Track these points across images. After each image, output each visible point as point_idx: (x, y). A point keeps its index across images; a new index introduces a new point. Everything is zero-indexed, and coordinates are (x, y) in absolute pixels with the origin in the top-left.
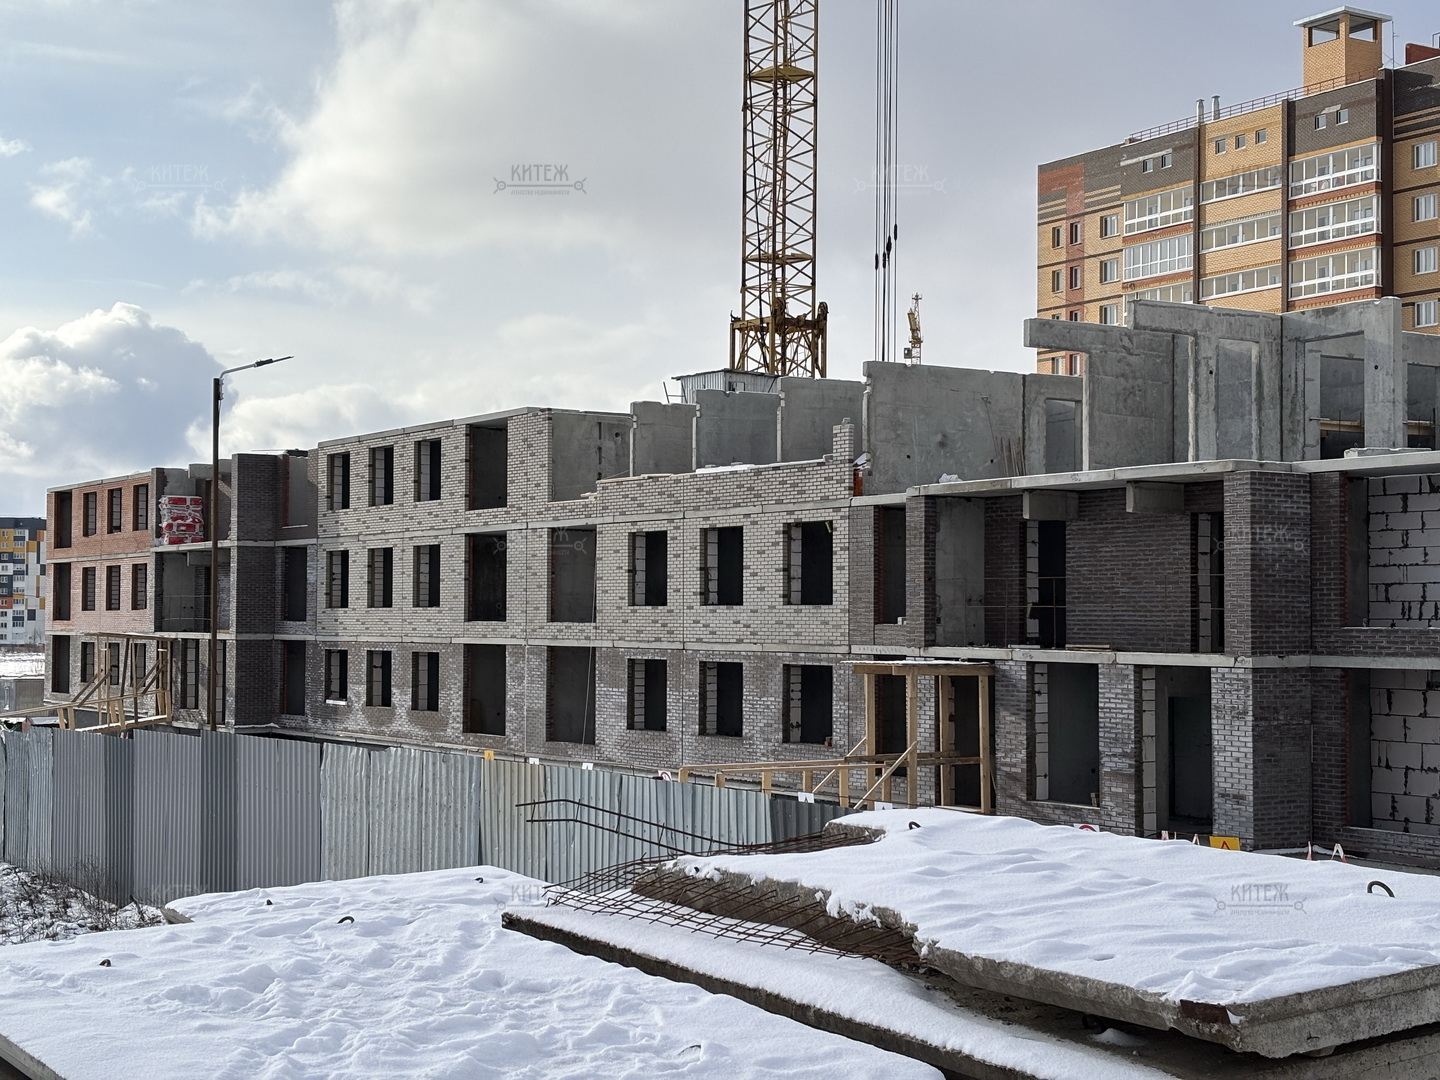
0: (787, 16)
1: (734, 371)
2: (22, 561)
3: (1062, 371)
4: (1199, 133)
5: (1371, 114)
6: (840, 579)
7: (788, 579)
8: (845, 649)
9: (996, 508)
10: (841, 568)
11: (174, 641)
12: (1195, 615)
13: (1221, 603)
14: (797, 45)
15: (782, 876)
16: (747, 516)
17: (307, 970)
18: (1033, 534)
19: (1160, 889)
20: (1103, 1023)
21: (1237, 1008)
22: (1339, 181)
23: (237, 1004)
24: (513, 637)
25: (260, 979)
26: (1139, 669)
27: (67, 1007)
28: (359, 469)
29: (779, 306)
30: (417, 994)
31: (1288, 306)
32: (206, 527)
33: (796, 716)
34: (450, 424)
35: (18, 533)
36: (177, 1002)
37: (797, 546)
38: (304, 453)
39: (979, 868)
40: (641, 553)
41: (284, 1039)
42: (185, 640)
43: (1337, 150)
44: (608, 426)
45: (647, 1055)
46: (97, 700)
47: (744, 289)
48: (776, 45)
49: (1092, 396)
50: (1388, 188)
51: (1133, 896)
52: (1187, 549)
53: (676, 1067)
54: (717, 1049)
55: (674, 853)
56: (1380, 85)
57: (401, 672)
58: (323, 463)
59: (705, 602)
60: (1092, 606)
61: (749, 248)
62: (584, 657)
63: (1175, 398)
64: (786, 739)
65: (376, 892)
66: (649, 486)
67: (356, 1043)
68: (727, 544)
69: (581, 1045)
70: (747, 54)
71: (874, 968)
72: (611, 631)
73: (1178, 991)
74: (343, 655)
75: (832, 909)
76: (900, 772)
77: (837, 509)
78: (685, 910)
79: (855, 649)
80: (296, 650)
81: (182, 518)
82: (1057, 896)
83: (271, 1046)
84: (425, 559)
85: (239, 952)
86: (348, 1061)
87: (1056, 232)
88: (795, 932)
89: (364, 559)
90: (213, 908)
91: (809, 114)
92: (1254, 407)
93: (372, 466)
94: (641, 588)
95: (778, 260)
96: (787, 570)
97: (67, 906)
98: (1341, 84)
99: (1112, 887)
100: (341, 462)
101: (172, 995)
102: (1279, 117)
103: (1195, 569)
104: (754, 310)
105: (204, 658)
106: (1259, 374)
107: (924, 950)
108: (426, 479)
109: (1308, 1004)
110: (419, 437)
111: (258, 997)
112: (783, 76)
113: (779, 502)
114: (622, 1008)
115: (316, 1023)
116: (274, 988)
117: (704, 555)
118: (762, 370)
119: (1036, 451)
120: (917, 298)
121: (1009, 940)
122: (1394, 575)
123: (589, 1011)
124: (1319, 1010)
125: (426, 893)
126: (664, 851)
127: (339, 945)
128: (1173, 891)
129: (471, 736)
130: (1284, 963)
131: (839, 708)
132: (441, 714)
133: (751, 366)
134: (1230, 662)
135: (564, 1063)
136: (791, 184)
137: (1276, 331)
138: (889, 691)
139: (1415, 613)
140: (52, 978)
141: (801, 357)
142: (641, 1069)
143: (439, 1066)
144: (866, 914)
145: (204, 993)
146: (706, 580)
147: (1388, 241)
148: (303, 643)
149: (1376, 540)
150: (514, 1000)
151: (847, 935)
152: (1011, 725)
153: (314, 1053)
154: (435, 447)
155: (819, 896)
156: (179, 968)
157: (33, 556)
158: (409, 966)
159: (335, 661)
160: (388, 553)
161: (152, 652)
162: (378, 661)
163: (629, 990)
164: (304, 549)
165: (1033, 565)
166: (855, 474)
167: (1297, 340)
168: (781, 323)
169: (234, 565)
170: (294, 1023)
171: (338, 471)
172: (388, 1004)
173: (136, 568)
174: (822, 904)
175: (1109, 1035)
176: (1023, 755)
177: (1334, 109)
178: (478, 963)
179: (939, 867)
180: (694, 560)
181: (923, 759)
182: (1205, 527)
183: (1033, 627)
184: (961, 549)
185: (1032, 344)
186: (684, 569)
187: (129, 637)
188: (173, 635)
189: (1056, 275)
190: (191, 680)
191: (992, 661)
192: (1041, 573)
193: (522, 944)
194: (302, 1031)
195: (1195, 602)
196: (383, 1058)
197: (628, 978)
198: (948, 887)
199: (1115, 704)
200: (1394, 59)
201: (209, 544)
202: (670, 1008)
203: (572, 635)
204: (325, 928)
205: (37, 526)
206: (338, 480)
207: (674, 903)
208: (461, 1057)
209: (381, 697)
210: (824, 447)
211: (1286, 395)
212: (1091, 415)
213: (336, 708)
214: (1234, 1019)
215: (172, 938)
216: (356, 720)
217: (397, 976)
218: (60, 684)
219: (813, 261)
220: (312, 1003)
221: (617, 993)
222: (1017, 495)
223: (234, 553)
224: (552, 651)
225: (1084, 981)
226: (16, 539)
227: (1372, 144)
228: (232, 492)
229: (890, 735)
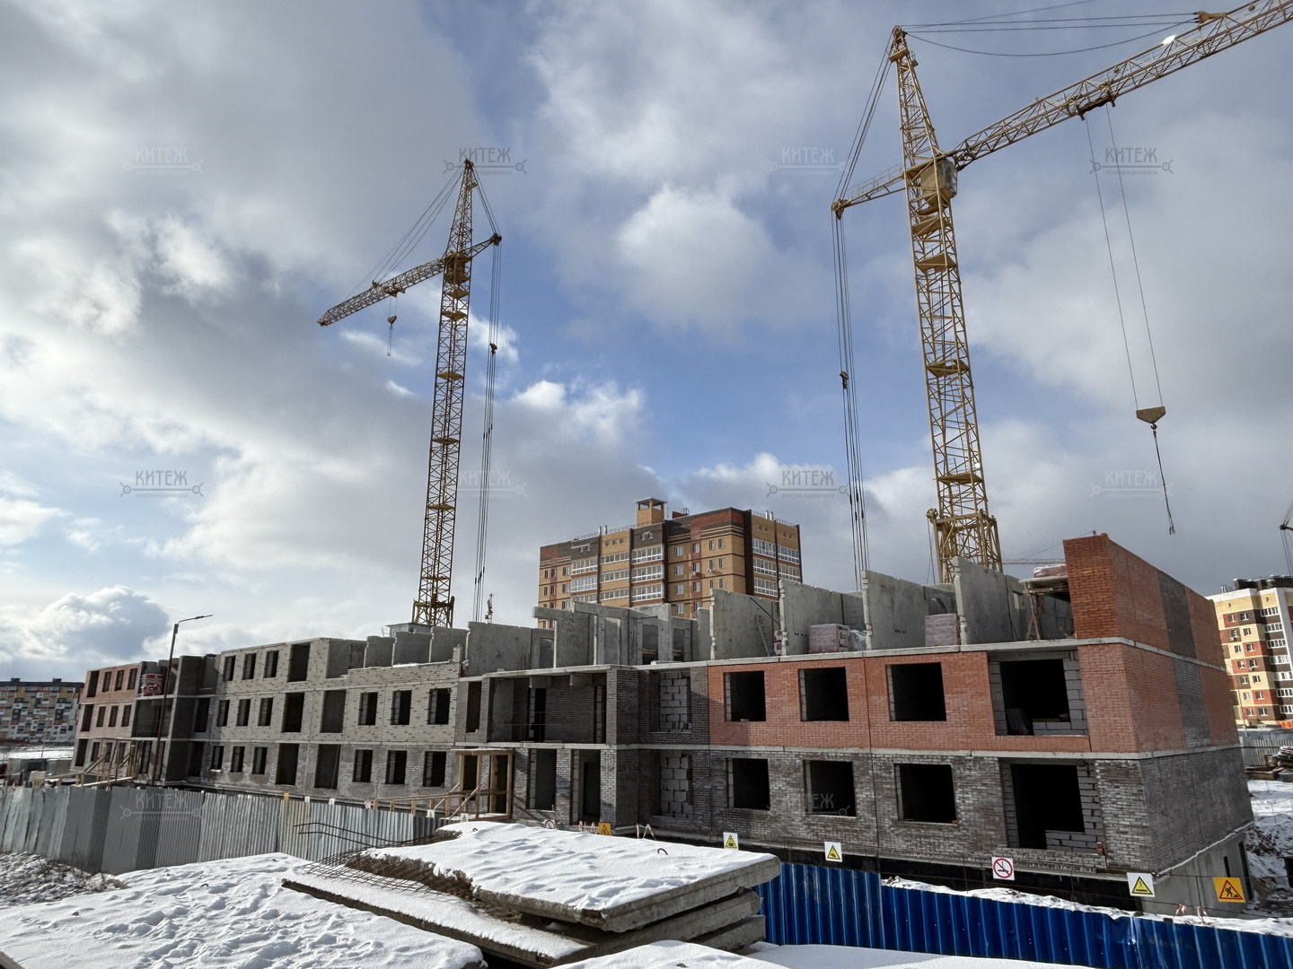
0: (445, 487)
1: (414, 624)
2: (70, 703)
3: (547, 627)
4: (600, 538)
5: (661, 535)
6: (452, 713)
7: (430, 713)
8: (452, 744)
9: (520, 683)
10: (453, 708)
11: (140, 742)
12: (595, 728)
13: (605, 723)
14: (448, 496)
15: (414, 857)
16: (414, 685)
17: (182, 912)
18: (533, 694)
19: (575, 856)
20: (550, 921)
21: (604, 911)
22: (649, 559)
23: (143, 932)
24: (303, 740)
25: (157, 918)
26: (573, 751)
27: (50, 939)
28: (240, 664)
29: (434, 597)
30: (235, 923)
31: (631, 605)
32: (163, 689)
33: (429, 775)
34: (284, 644)
35: (69, 689)
36: (110, 934)
37: (435, 699)
38: (214, 656)
39: (502, 849)
40: (366, 702)
41: (165, 950)
42: (145, 742)
43: (649, 548)
44: (357, 647)
45: (344, 949)
46: (97, 771)
47: (420, 590)
48: (440, 496)
49: (558, 638)
50: (666, 562)
51: (565, 859)
52: (593, 700)
53: (358, 954)
54: (379, 945)
55: (367, 846)
56: (663, 525)
57: (249, 757)
58: (223, 661)
59: (393, 723)
60: (555, 724)
61: (424, 573)
62: (335, 749)
63: (590, 640)
64: (424, 785)
65: (223, 867)
66: (372, 672)
67: (201, 951)
68: (404, 699)
69: (313, 946)
70: (428, 499)
71: (454, 899)
72: (349, 737)
73: (581, 905)
74: (222, 748)
75: (436, 872)
76: (473, 798)
77: (453, 683)
78: (370, 875)
79: (457, 744)
80: (200, 746)
81: (152, 684)
82: (534, 861)
83: (156, 955)
84: (266, 704)
85: (148, 904)
86: (196, 960)
87: (546, 572)
88: (419, 884)
89: (237, 704)
90: (138, 878)
91: (452, 523)
92: (618, 644)
93: (246, 662)
94: (364, 718)
95: (435, 579)
96: (430, 709)
97: (64, 876)
98: (650, 524)
99: (556, 855)
100: (231, 661)
101: (108, 930)
102: (628, 535)
103: (595, 709)
104: (424, 598)
105: (154, 750)
106: (620, 631)
107: (475, 891)
108: (270, 668)
109: (634, 907)
110: (269, 650)
111: (154, 928)
112: (442, 508)
113: (428, 680)
114: (335, 925)
115: (182, 941)
116: (164, 923)
117: (394, 702)
118: (425, 623)
119: (536, 660)
120: (491, 595)
121: (512, 884)
122: (669, 711)
123: (318, 928)
124: (638, 909)
125: (246, 868)
126: (363, 846)
127: (199, 899)
128: (581, 856)
129: (279, 786)
130: (624, 888)
131: (448, 770)
132: (265, 776)
133: (421, 621)
134: (608, 747)
135: (304, 955)
136: (443, 549)
137: (626, 614)
138: (471, 762)
139: (677, 726)
140: (44, 923)
141: (442, 618)
142: (341, 956)
143: (242, 961)
144: (450, 874)
145: (126, 927)
146: (394, 714)
147: (667, 581)
148: (203, 743)
149: (663, 697)
150: (281, 924)
151: (442, 883)
152: (521, 776)
153: (179, 957)
154: (276, 654)
155: (430, 866)
156: (114, 915)
157: (76, 700)
158: (233, 908)
159: (218, 751)
160: (248, 702)
161: (128, 747)
162: (238, 751)
163: (339, 916)
164: (208, 699)
165: (533, 707)
166: (462, 667)
167: (634, 618)
168: (435, 604)
169: (174, 706)
170: (171, 942)
171: (229, 664)
172: (220, 929)
173: (126, 707)
174: (432, 869)
175: (553, 926)
176: (525, 789)
177: (647, 533)
178: (267, 905)
179: (484, 850)
180: (389, 705)
181: (483, 793)
182: (599, 691)
183: (531, 733)
184: (504, 699)
185: (536, 617)
186: (385, 709)
187: (117, 740)
188: (139, 739)
189: (546, 589)
190: (146, 760)
191: (514, 748)
192: (535, 711)
193: (289, 895)
194: (175, 945)
195: (595, 722)
196: (214, 958)
197: (339, 910)
198: (488, 859)
199: (563, 767)
200: (668, 517)
201: (162, 697)
202: (356, 924)
203: (331, 739)
204: (194, 890)
205: (80, 686)
206: (229, 668)
207: (365, 871)
208: (254, 955)
209: (238, 768)
210: (449, 656)
211: (630, 639)
212: (557, 644)
213: (215, 773)
214: (604, 916)
215: (114, 898)
216: (224, 779)
217: (226, 913)
218: (80, 761)
219: (450, 579)
220: (181, 930)
221: (333, 919)
222: (527, 678)
223: (175, 701)
224: (321, 746)
225: (542, 902)
226: (69, 692)
227: (661, 547)
228: (178, 673)
229: (470, 782)
